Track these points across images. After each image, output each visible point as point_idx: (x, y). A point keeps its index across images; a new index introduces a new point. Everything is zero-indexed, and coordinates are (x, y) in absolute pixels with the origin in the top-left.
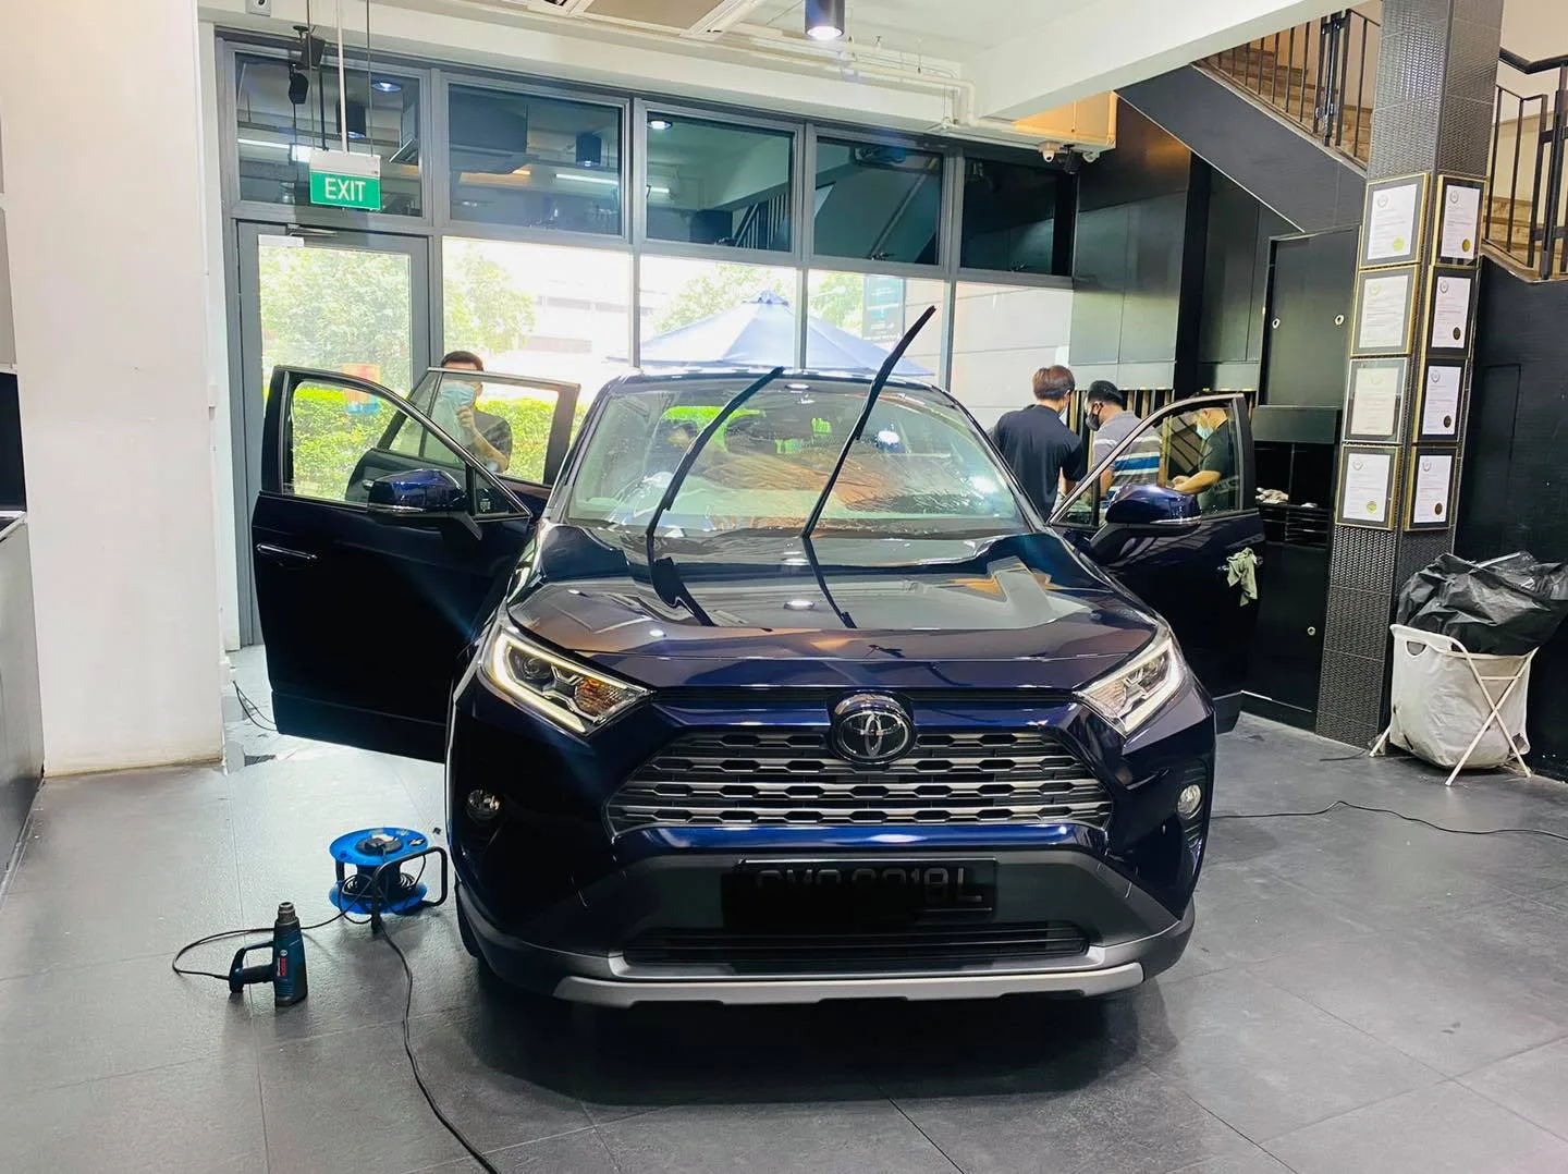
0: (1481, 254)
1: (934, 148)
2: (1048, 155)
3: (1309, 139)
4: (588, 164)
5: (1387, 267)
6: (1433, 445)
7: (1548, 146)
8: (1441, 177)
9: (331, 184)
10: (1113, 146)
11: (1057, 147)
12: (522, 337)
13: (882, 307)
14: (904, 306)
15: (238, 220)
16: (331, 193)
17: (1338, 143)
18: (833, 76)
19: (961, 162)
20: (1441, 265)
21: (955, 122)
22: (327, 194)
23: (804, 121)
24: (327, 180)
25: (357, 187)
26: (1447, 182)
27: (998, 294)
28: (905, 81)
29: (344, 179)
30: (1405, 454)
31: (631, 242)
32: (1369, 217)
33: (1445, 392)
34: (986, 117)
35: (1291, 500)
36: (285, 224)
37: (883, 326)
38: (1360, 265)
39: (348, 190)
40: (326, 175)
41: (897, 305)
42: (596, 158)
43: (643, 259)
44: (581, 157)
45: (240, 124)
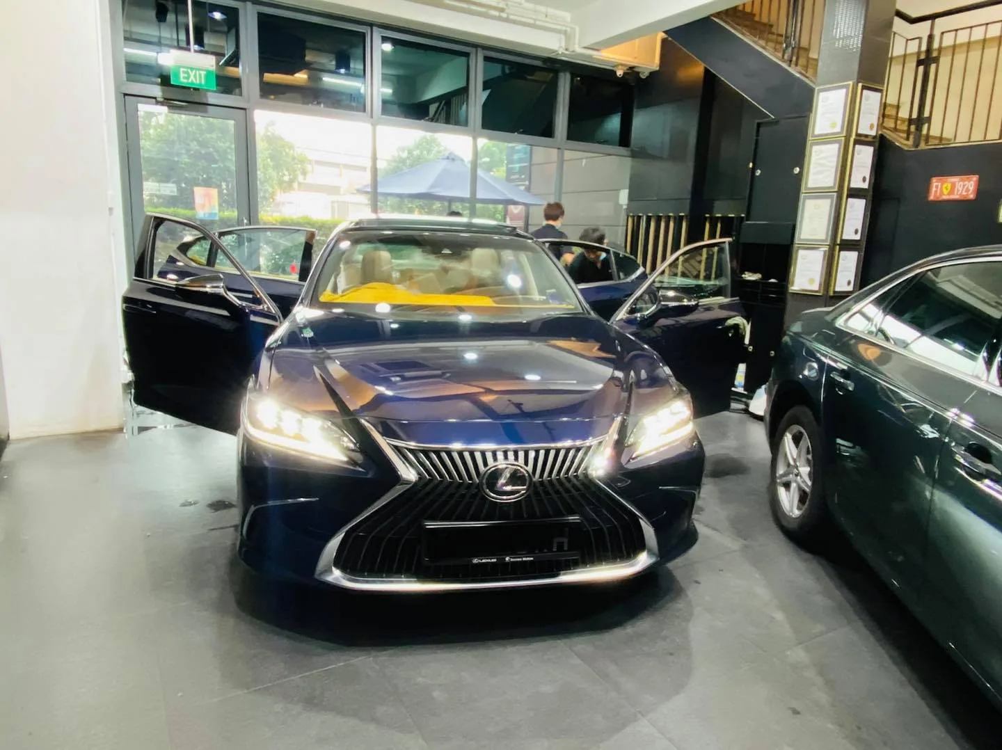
0: (880, 132)
1: (553, 66)
2: (620, 73)
3: (780, 63)
4: (343, 71)
5: (826, 139)
6: (848, 245)
7: (921, 68)
8: (860, 85)
9: (184, 72)
10: (658, 69)
11: (625, 68)
12: (300, 184)
13: (517, 166)
14: (531, 165)
15: (125, 95)
16: (184, 78)
17: (796, 65)
18: (493, 18)
19: (568, 76)
20: (858, 138)
21: (567, 50)
22: (182, 79)
23: (476, 46)
24: (182, 70)
25: (200, 75)
26: (864, 88)
27: (587, 158)
28: (538, 23)
29: (192, 69)
30: (832, 249)
31: (372, 117)
32: (816, 108)
33: (856, 215)
34: (585, 48)
35: (763, 278)
36: (155, 98)
37: (517, 176)
38: (810, 138)
39: (195, 76)
40: (180, 67)
41: (526, 164)
42: (347, 67)
43: (379, 128)
44: (339, 66)
45: (126, 39)
